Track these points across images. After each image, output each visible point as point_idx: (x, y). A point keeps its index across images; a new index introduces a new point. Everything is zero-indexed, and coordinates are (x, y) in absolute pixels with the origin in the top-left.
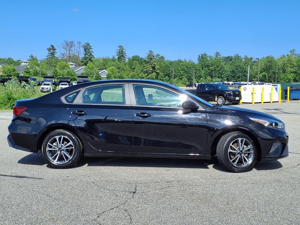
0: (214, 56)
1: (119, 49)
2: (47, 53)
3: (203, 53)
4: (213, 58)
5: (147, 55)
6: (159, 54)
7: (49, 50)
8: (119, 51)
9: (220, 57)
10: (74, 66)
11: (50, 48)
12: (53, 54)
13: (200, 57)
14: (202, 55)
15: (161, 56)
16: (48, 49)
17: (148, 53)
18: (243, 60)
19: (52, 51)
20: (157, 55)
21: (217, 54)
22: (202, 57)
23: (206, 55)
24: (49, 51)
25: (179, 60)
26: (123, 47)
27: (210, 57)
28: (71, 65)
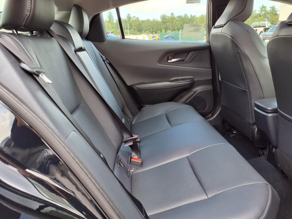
0: (170, 16)
1: (109, 14)
3: (163, 14)
6: (135, 16)
8: (109, 15)
9: (174, 16)
13: (161, 16)
14: (163, 15)
15: (136, 17)
18: (190, 17)
20: (134, 16)
21: (172, 14)
22: (163, 16)
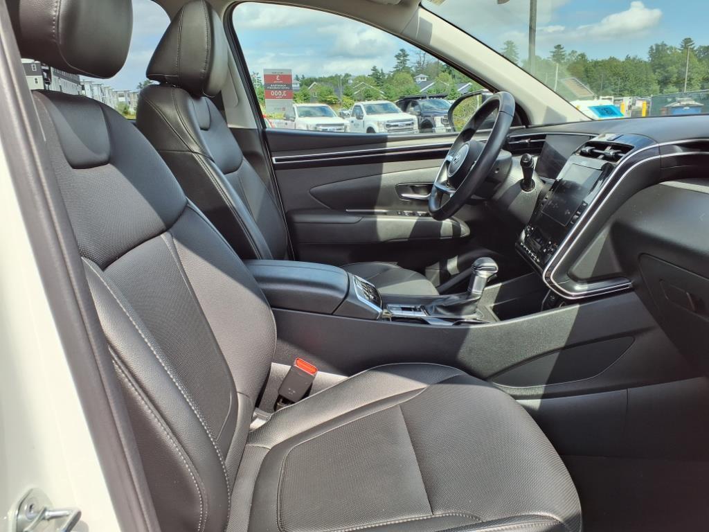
2: (395, 62)
4: (678, 50)
5: (552, 54)
7: (398, 57)
10: (425, 80)
11: (400, 54)
12: (404, 62)
16: (396, 56)
17: (554, 50)
19: (402, 59)
23: (665, 45)
24: (398, 59)
25: (611, 58)
26: (513, 43)
27: (671, 48)
28: (422, 78)
